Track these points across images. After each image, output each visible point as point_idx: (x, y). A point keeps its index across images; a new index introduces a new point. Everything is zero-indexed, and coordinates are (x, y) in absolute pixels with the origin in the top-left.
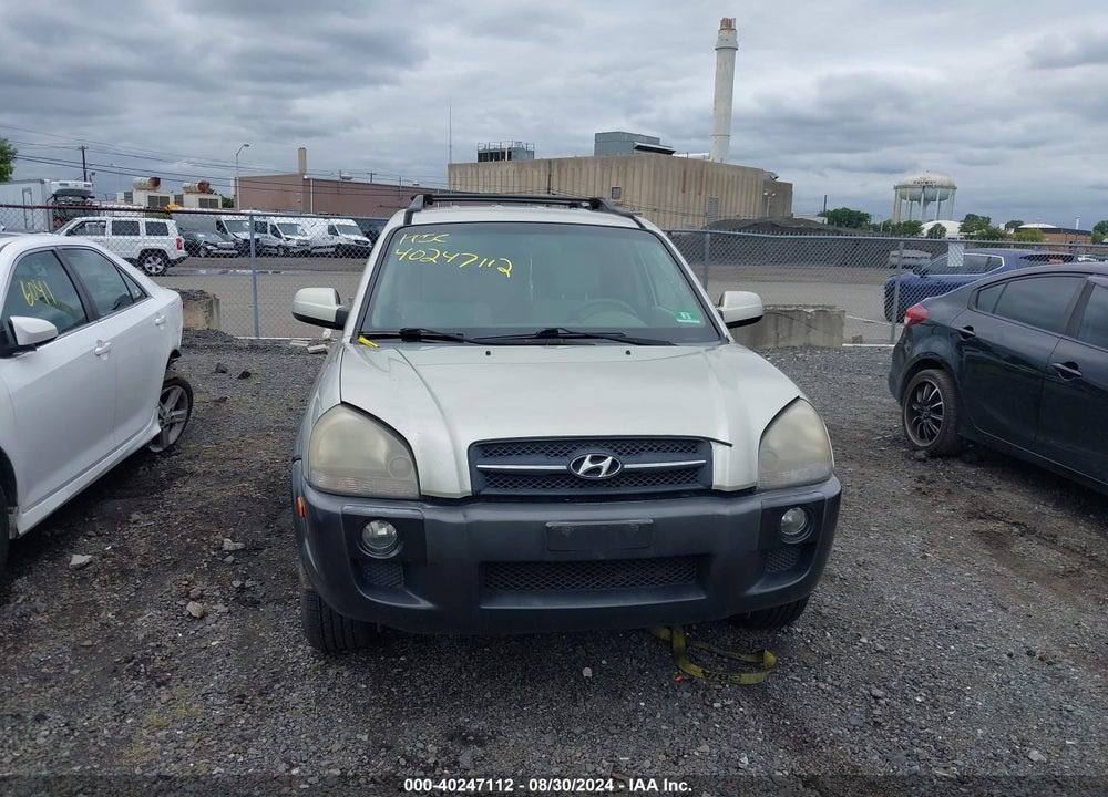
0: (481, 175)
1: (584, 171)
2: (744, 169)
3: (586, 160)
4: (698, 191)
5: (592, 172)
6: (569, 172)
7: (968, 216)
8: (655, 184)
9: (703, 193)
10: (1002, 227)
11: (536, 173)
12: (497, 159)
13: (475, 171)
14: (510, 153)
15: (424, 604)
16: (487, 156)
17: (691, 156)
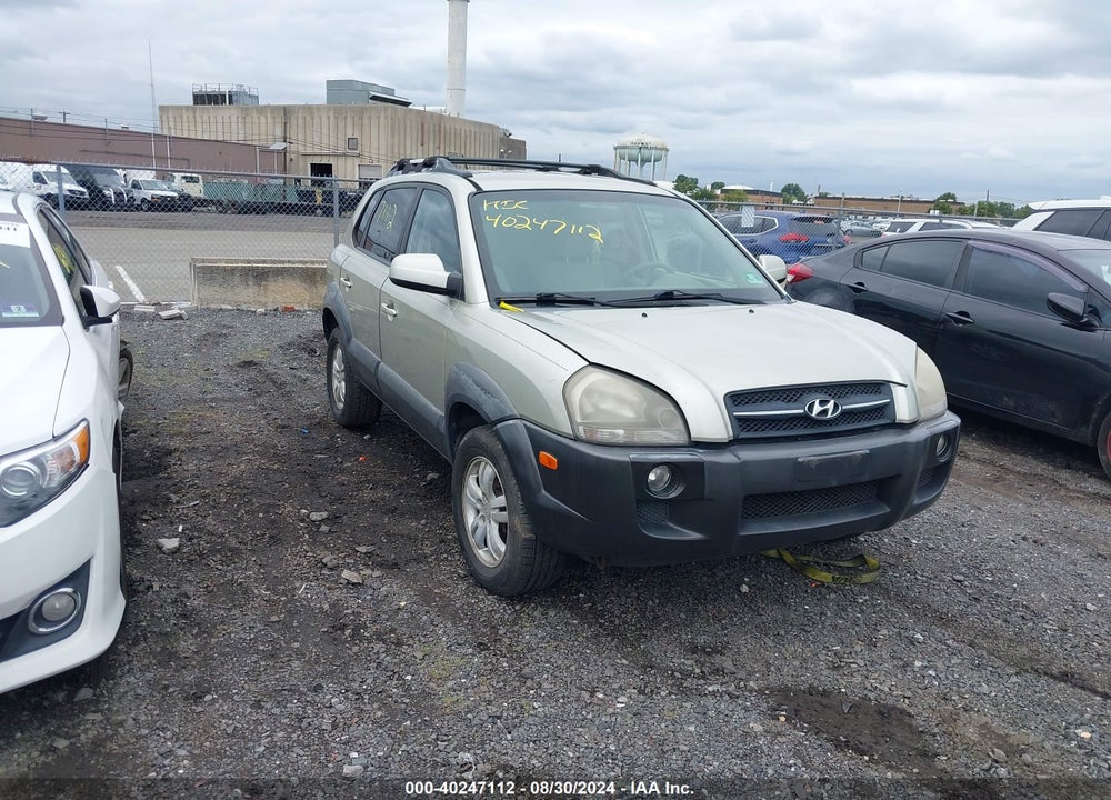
0: (198, 119)
1: (316, 120)
2: (480, 125)
3: (318, 108)
4: (437, 145)
5: (324, 120)
6: (300, 120)
7: (679, 177)
8: (393, 136)
9: (442, 146)
10: (709, 187)
11: (263, 120)
12: (216, 103)
13: (191, 116)
14: (230, 97)
15: (695, 536)
16: (201, 99)
17: (428, 109)
